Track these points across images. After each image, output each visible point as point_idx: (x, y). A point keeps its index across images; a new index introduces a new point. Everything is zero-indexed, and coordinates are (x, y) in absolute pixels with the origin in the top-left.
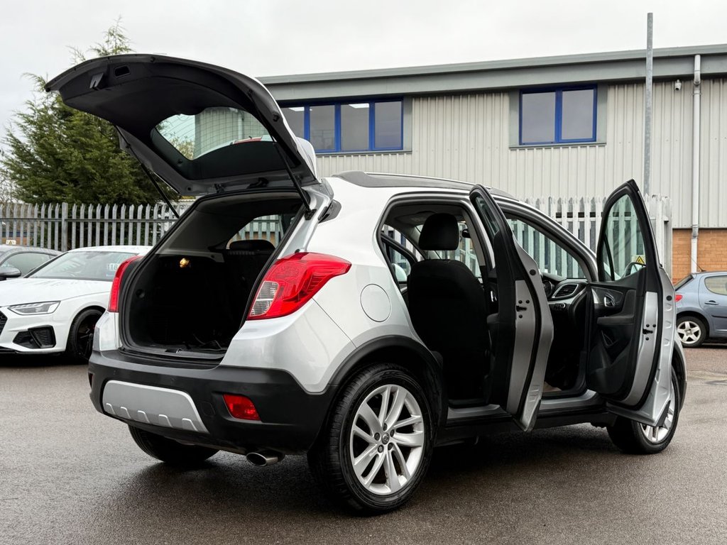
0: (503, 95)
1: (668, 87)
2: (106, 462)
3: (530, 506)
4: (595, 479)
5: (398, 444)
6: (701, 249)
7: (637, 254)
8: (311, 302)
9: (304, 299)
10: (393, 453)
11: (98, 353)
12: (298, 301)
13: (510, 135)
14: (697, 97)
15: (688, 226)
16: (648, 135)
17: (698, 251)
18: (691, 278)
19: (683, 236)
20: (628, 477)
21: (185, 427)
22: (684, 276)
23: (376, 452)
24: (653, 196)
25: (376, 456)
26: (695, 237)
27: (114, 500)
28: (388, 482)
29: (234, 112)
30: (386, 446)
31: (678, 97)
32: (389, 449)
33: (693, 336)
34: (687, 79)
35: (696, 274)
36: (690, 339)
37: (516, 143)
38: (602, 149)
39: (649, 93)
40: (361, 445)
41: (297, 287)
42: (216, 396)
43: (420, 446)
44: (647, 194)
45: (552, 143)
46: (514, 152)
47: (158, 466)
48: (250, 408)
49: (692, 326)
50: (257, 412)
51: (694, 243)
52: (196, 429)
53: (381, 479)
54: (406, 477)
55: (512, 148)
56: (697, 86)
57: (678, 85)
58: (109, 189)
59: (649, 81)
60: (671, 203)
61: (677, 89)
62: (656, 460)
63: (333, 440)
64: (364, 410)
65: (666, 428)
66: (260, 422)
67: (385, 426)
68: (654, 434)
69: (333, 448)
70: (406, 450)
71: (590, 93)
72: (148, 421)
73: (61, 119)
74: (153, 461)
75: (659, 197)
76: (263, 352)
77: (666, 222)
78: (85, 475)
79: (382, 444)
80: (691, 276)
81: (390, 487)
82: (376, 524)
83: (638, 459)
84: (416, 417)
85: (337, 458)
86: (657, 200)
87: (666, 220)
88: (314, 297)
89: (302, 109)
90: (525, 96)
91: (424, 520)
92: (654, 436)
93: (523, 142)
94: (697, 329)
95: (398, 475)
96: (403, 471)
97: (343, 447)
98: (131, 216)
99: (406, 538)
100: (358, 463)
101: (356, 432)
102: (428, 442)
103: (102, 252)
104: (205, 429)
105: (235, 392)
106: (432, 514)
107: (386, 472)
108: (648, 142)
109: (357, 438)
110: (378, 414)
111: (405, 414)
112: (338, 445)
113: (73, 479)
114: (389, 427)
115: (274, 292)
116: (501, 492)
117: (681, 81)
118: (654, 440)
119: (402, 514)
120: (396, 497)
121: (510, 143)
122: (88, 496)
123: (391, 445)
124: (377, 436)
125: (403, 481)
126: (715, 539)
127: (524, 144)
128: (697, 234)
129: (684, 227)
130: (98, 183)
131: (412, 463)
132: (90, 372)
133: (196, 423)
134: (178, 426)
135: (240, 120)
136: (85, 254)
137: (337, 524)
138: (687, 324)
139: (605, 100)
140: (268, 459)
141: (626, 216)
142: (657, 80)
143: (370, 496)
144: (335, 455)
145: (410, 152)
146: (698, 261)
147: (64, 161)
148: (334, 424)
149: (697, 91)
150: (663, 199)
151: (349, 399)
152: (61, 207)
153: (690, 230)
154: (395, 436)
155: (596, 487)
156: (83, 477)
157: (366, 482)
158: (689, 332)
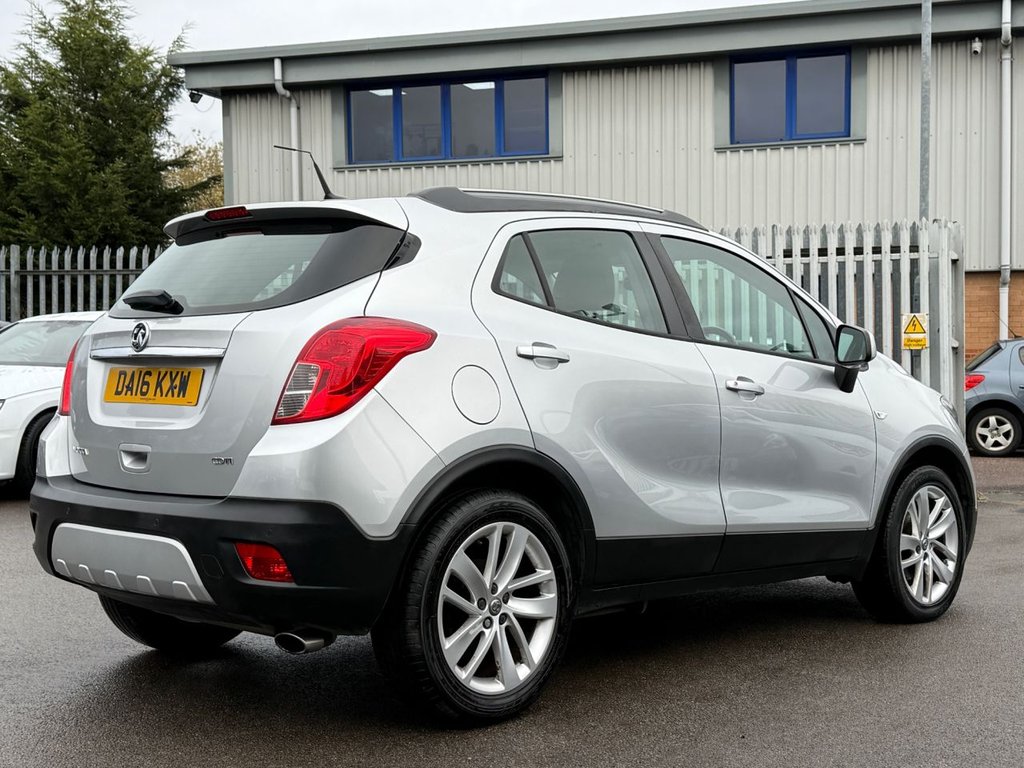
0: (705, 66)
1: (962, 49)
2: (65, 650)
3: (724, 707)
4: (829, 662)
5: (515, 615)
6: (1015, 303)
7: (912, 312)
8: (372, 394)
9: (360, 390)
10: (507, 629)
11: (44, 480)
12: (351, 394)
13: (716, 129)
14: (1007, 65)
15: (994, 267)
16: (925, 125)
17: (1009, 305)
18: (997, 349)
19: (985, 282)
20: (882, 660)
21: (178, 595)
22: (986, 344)
23: (480, 628)
24: (935, 221)
25: (481, 634)
26: (1004, 284)
27: (71, 710)
28: (500, 675)
29: (283, 96)
30: (496, 619)
31: (976, 65)
32: (501, 623)
33: (1001, 439)
34: (990, 35)
35: (1006, 341)
36: (997, 444)
37: (726, 141)
38: (859, 149)
39: (927, 58)
40: (456, 618)
41: (349, 371)
42: (225, 546)
43: (550, 618)
44: (924, 219)
45: (781, 140)
46: (722, 156)
47: (146, 657)
48: (279, 563)
49: (1000, 423)
50: (290, 569)
51: (1004, 293)
52: (194, 598)
53: (488, 670)
54: (529, 666)
55: (720, 150)
56: (1006, 47)
57: (977, 46)
58: (89, 221)
59: (927, 41)
60: (962, 232)
61: (976, 52)
62: (928, 631)
63: (411, 609)
64: (460, 562)
65: (945, 582)
66: (293, 585)
67: (494, 588)
68: (925, 591)
69: (411, 622)
70: (529, 624)
71: (840, 60)
72: (121, 587)
73: (10, 112)
74: (137, 648)
75: (943, 222)
76: (298, 474)
77: (954, 262)
78: (29, 672)
79: (489, 615)
80: (998, 345)
81: (503, 683)
82: (481, 739)
83: (899, 630)
84: (544, 573)
85: (417, 639)
86: (940, 227)
87: (955, 257)
88: (377, 387)
89: (389, 92)
90: (738, 67)
91: (556, 732)
92: (925, 595)
93: (736, 139)
94: (1008, 427)
95: (515, 663)
96: (524, 657)
97: (427, 621)
98: (119, 265)
99: (526, 761)
100: (451, 645)
101: (447, 598)
102: (563, 610)
103: (72, 323)
104: (208, 598)
105: (251, 538)
106: (569, 723)
107: (497, 659)
108: (926, 135)
109: (449, 606)
110: (482, 569)
111: (526, 567)
112: (419, 619)
113: (10, 678)
114: (500, 588)
115: (314, 380)
116: (680, 687)
117: (981, 40)
118: (925, 601)
119: (520, 724)
120: (513, 698)
121: (716, 141)
122: (30, 706)
123: (504, 618)
124: (482, 605)
125: (523, 672)
126: (1008, 754)
127: (738, 143)
128: (1008, 279)
129: (988, 268)
130: (73, 213)
131: (539, 645)
132: (33, 511)
133: (193, 587)
134: (166, 593)
135: (293, 110)
136: (45, 326)
137: (420, 741)
138: (992, 420)
139: (864, 71)
140: (307, 643)
141: (892, 252)
142: (939, 39)
143: (472, 697)
144: (414, 635)
145: (559, 159)
146: (1009, 322)
147: (16, 178)
148: (412, 586)
149: (1007, 55)
150: (949, 225)
151: (435, 546)
152: (9, 251)
153: (997, 273)
154: (510, 602)
155: (830, 676)
156: (26, 675)
157: (463, 675)
158: (995, 432)
